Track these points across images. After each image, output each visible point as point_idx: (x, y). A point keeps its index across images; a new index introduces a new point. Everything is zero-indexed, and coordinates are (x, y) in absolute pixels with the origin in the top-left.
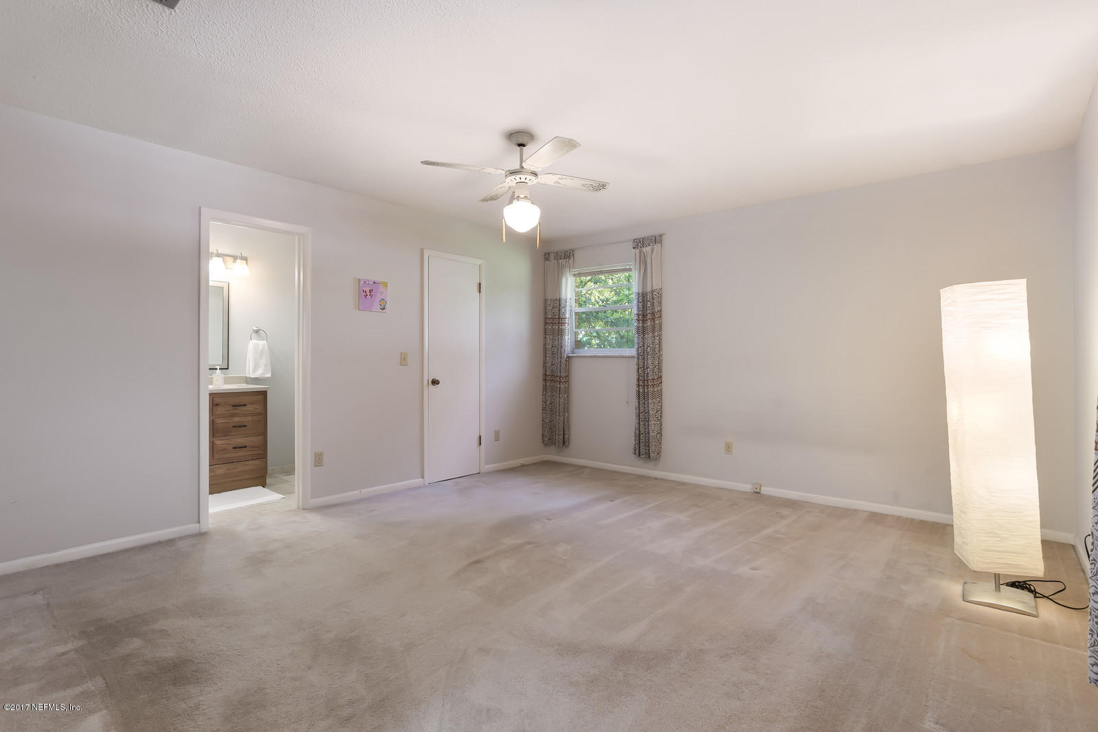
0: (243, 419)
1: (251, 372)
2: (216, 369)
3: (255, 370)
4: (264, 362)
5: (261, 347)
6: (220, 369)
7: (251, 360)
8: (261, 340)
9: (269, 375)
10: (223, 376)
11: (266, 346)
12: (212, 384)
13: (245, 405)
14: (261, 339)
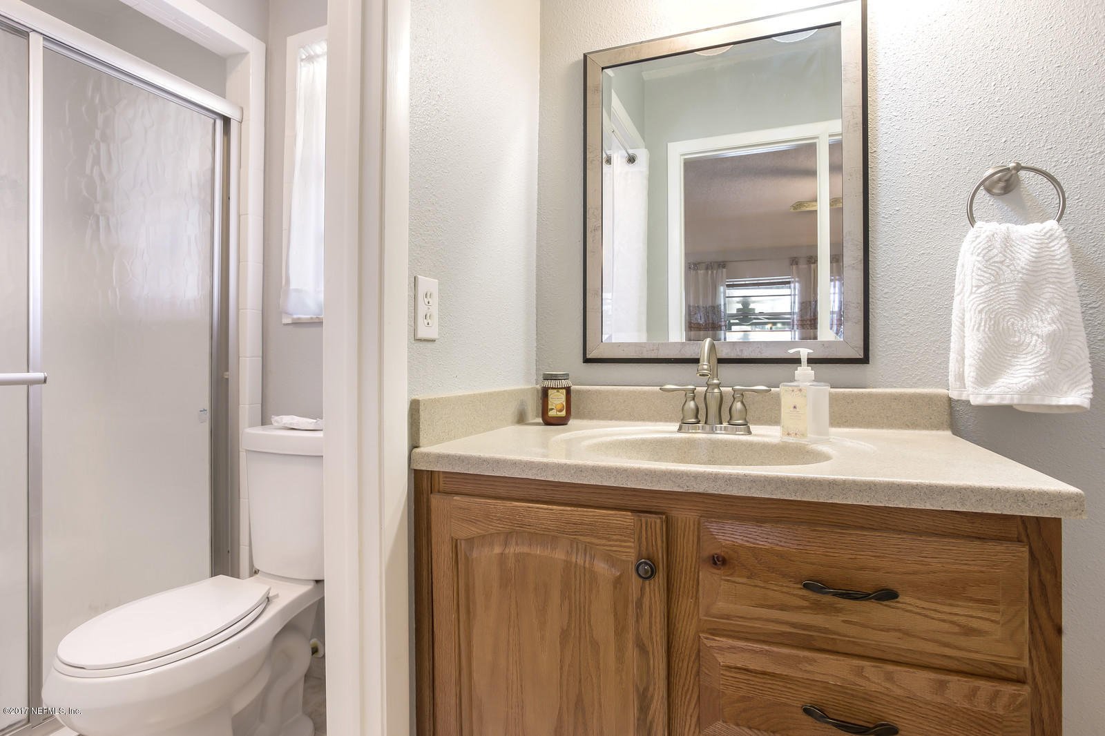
0: (873, 678)
1: (970, 373)
2: (797, 361)
3: (991, 365)
4: (1046, 328)
5: (1024, 256)
6: (811, 361)
7: (971, 319)
8: (1027, 220)
9: (1078, 396)
10: (827, 389)
11: (1060, 248)
12: (775, 421)
13: (887, 595)
14: (1026, 214)
